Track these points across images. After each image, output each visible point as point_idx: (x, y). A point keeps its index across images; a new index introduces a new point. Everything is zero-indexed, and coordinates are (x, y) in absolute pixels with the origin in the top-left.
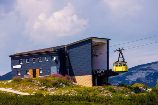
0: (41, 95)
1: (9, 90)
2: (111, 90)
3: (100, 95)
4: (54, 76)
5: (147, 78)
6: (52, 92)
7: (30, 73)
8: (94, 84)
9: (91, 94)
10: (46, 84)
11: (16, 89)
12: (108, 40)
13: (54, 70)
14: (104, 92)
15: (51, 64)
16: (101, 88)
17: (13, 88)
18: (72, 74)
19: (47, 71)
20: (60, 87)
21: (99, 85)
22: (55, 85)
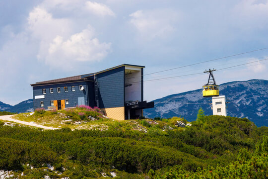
0: (69, 130)
1: (32, 124)
2: (146, 124)
3: (133, 129)
4: (82, 108)
5: (181, 109)
6: (79, 126)
7: (54, 104)
8: (126, 118)
9: (123, 129)
10: (72, 117)
11: (40, 122)
12: (142, 68)
13: (82, 101)
14: (137, 126)
15: (79, 94)
16: (135, 122)
17: (36, 121)
18: (102, 106)
19: (73, 103)
20: (89, 120)
21: (132, 118)
22: (83, 118)
